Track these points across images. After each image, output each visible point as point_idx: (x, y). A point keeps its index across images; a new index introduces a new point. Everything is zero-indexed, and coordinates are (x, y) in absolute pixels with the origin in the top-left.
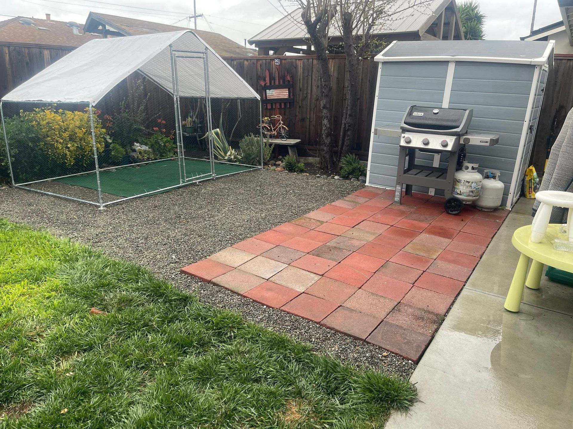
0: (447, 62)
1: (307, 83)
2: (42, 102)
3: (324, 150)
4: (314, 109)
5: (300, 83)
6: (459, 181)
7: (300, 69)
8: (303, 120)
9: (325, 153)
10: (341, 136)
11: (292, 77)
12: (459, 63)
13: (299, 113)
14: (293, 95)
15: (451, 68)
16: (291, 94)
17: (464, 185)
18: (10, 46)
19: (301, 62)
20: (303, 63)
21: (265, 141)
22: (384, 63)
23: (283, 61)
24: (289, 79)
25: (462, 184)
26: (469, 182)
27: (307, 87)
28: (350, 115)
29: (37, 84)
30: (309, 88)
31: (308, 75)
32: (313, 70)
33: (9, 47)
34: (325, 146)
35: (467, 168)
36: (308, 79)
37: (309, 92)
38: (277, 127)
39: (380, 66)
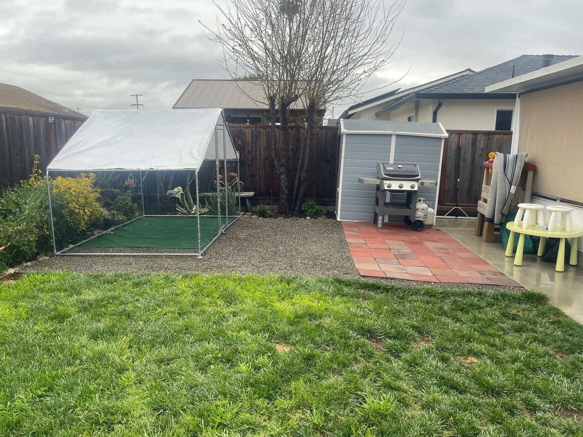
0: (390, 135)
1: (256, 147)
2: (123, 170)
3: (283, 199)
4: (263, 167)
5: (248, 146)
6: (417, 210)
7: (248, 136)
8: (253, 176)
9: (284, 201)
10: (296, 187)
11: (242, 142)
12: (398, 136)
13: (248, 170)
14: (244, 156)
15: (394, 139)
16: (242, 155)
17: (421, 211)
18: (7, 113)
19: (249, 130)
20: (252, 131)
21: (237, 194)
22: (347, 135)
23: (232, 128)
24: (240, 143)
25: (420, 211)
26: (424, 210)
27: (256, 150)
28: (306, 171)
29: (79, 153)
30: (258, 150)
31: (257, 140)
32: (261, 136)
33: (5, 114)
34: (285, 195)
35: (420, 201)
36: (256, 144)
37: (258, 153)
38: (233, 183)
39: (344, 136)
